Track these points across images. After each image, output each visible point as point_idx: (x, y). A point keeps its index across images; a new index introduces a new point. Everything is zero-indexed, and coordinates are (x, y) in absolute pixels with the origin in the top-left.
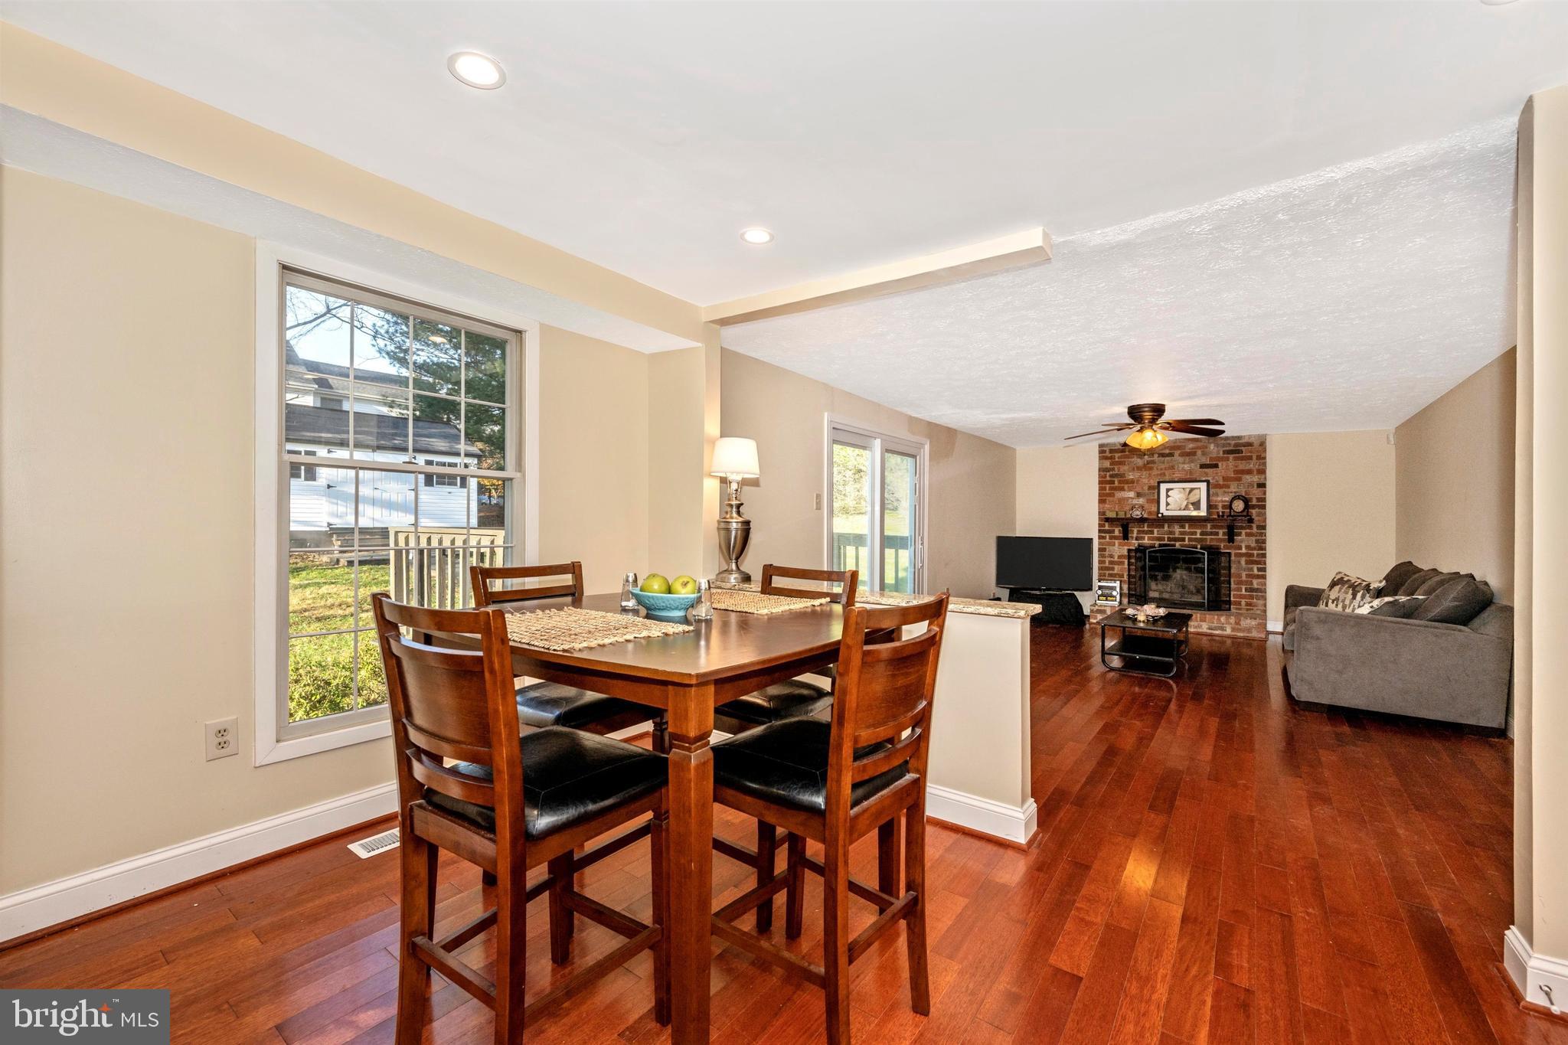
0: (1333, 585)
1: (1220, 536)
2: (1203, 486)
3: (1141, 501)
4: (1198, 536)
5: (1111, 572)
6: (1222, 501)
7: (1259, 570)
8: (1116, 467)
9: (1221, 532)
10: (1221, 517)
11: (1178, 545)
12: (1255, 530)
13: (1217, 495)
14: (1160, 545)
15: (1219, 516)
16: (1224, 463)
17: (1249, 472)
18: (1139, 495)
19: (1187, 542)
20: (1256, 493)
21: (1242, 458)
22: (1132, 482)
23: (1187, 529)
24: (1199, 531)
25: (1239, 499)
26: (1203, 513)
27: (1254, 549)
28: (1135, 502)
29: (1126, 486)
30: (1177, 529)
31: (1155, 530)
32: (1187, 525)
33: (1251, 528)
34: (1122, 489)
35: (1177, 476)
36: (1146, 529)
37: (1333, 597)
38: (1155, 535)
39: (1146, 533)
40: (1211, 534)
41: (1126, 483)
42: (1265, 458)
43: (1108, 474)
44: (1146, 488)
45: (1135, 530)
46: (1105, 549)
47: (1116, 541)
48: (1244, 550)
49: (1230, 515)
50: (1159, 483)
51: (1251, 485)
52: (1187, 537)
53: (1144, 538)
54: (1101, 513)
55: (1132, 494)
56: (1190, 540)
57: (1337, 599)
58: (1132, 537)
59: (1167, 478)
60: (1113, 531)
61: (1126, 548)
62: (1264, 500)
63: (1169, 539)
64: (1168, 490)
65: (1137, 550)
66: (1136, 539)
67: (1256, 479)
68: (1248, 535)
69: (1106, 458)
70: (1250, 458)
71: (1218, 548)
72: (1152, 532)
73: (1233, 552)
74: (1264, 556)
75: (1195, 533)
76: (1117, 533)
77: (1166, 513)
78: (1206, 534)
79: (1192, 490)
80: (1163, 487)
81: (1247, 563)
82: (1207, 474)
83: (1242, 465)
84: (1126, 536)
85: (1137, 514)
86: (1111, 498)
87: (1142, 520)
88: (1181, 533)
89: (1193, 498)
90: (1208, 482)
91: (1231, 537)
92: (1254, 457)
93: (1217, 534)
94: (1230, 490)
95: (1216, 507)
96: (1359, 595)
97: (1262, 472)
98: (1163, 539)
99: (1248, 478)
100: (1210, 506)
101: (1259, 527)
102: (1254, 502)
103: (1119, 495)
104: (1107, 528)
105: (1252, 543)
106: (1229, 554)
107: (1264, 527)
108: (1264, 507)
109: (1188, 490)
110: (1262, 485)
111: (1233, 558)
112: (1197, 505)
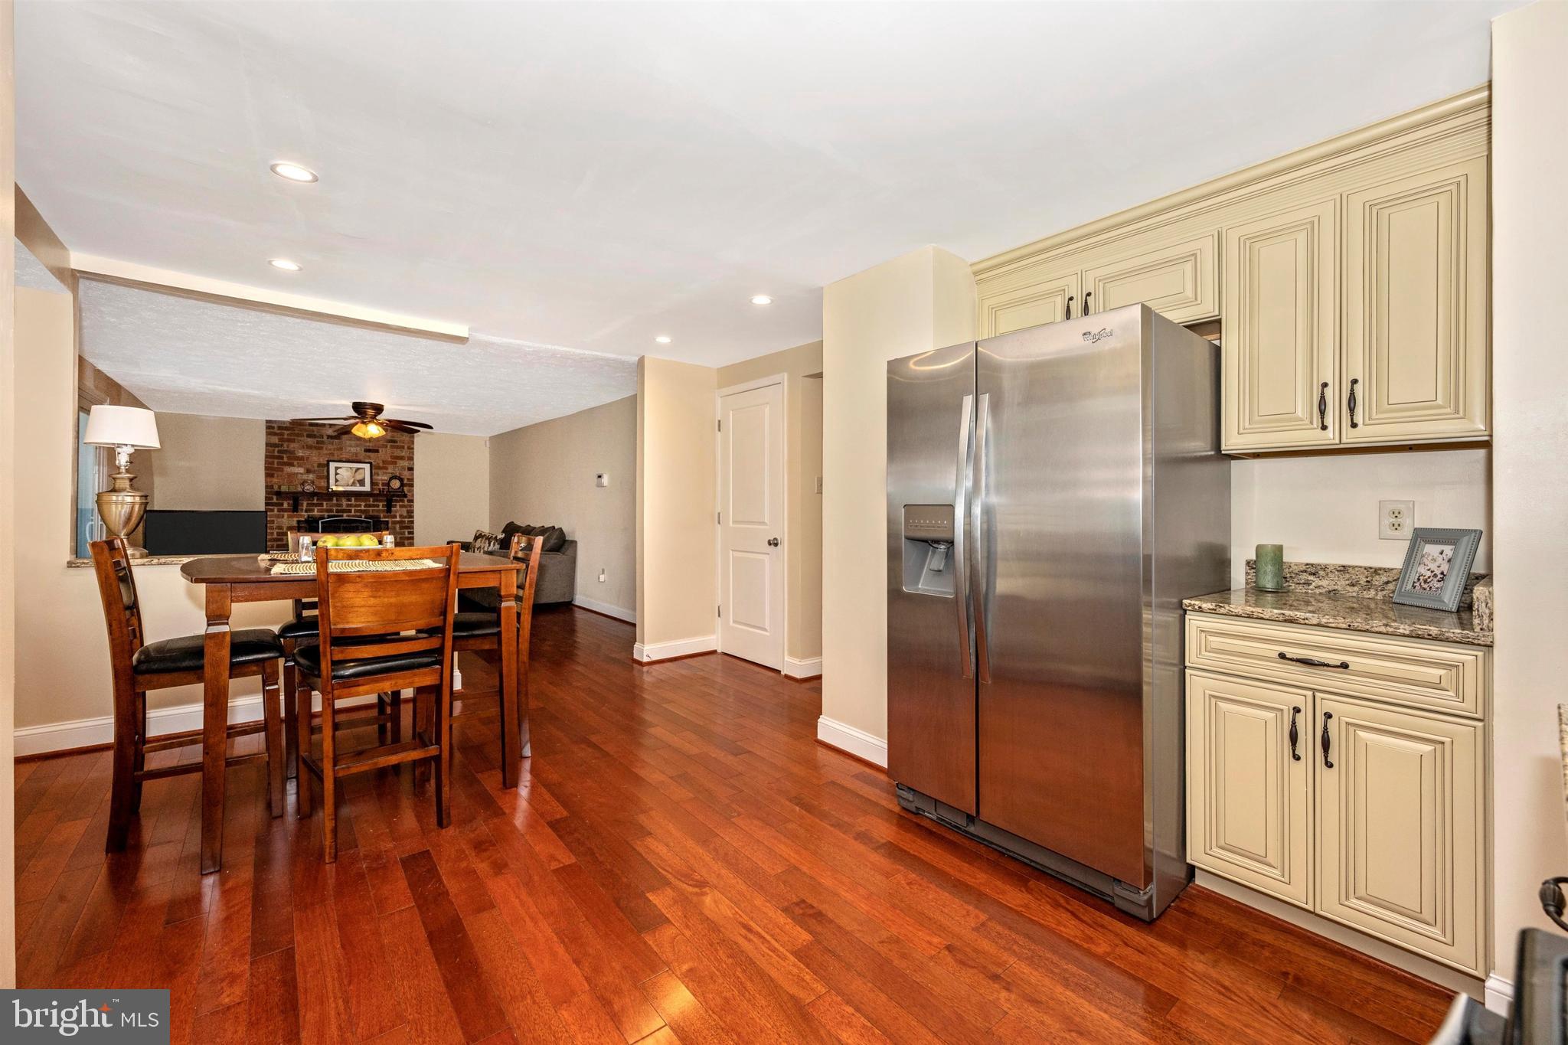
0: (476, 538)
1: (381, 508)
2: (367, 467)
3: (311, 476)
4: (363, 508)
5: (279, 543)
6: (382, 480)
7: (409, 533)
8: (285, 445)
9: (381, 504)
10: (381, 494)
11: (345, 516)
12: (406, 503)
13: (378, 475)
14: (329, 517)
15: (380, 491)
16: (384, 449)
17: (402, 458)
18: (308, 471)
19: (353, 513)
20: (406, 474)
21: (398, 447)
22: (302, 458)
23: (353, 502)
24: (363, 504)
25: (396, 479)
26: (367, 488)
27: (406, 517)
28: (305, 477)
29: (295, 463)
30: (344, 502)
31: (325, 503)
32: (353, 499)
33: (403, 501)
34: (292, 465)
35: (344, 456)
36: (315, 502)
37: (477, 546)
38: (325, 507)
39: (316, 505)
40: (374, 506)
41: (293, 459)
42: (413, 449)
43: (277, 449)
44: (316, 465)
45: (305, 503)
46: (273, 521)
47: (286, 514)
48: (398, 519)
49: (389, 491)
50: (328, 461)
51: (403, 468)
52: (353, 509)
53: (313, 510)
54: (269, 488)
55: (301, 470)
56: (356, 511)
57: (480, 547)
58: (302, 510)
59: (336, 458)
60: (282, 504)
61: (295, 519)
62: (412, 480)
63: (337, 511)
64: (337, 468)
65: (306, 521)
66: (306, 511)
67: (406, 464)
68: (401, 506)
69: (275, 434)
70: (403, 447)
71: (378, 517)
72: (322, 505)
73: (390, 520)
74: (412, 522)
75: (360, 506)
76: (285, 505)
77: (335, 488)
78: (370, 506)
79: (358, 469)
80: (332, 465)
81: (401, 528)
82: (369, 457)
83: (398, 453)
84: (295, 508)
85: (308, 488)
86: (280, 473)
87: (313, 494)
88: (348, 505)
89: (359, 477)
90: (371, 463)
91: (389, 507)
92: (406, 447)
93: (378, 506)
94: (387, 471)
95: (377, 484)
96: (492, 543)
97: (411, 459)
98: (331, 511)
99: (401, 463)
100: (372, 483)
101: (409, 501)
102: (405, 482)
103: (288, 469)
104: (275, 500)
105: (404, 512)
106: (388, 521)
107: (412, 501)
108: (412, 486)
109: (354, 470)
110: (411, 469)
111: (390, 525)
112: (362, 482)
